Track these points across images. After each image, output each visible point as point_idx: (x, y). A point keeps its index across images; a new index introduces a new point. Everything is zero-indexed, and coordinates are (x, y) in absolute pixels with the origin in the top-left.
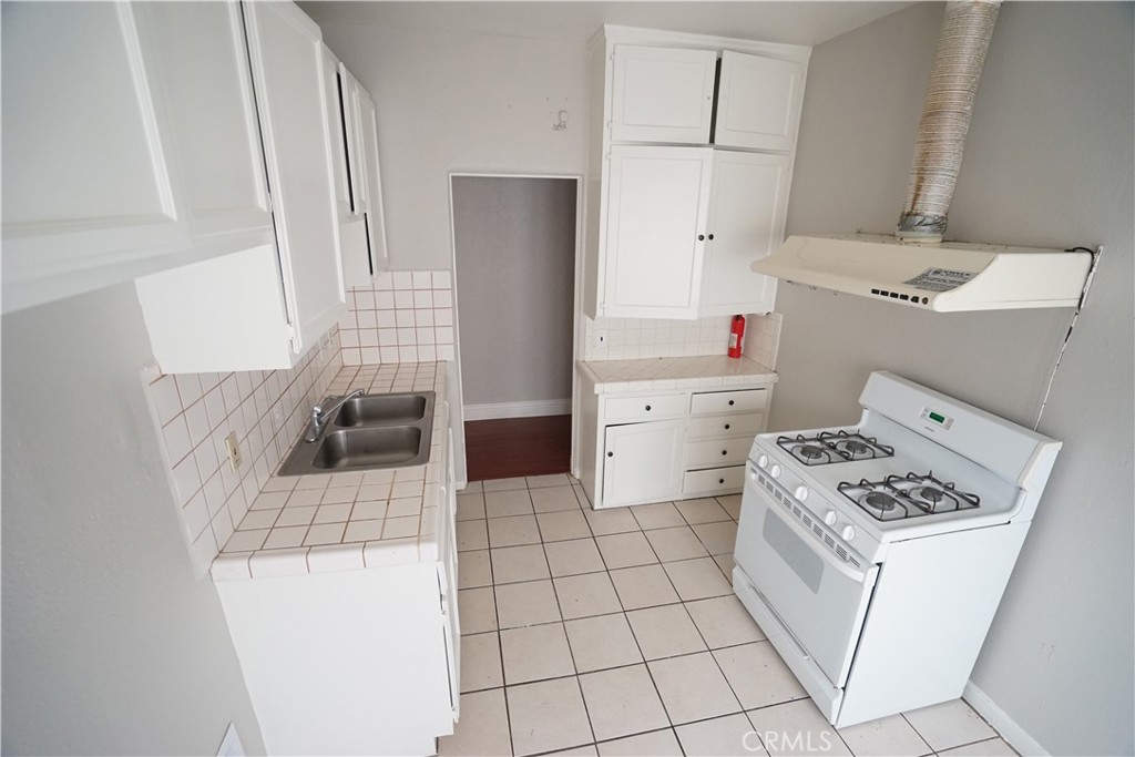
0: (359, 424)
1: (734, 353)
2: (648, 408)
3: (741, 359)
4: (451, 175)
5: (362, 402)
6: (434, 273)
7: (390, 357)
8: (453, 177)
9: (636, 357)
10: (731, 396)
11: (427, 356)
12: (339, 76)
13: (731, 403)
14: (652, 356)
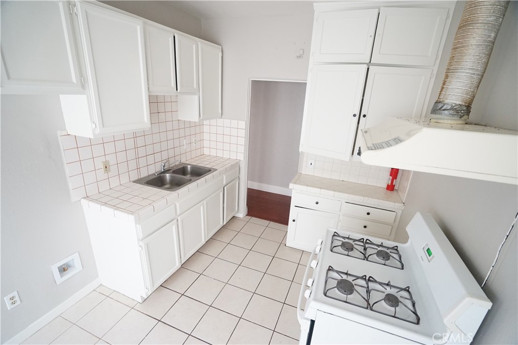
0: (189, 176)
1: (391, 188)
2: (317, 203)
3: (394, 192)
4: (251, 79)
5: (190, 167)
6: (239, 121)
7: (220, 154)
8: (252, 81)
9: (329, 177)
10: (369, 210)
11: (233, 157)
12: (174, 37)
13: (368, 214)
14: (338, 179)
